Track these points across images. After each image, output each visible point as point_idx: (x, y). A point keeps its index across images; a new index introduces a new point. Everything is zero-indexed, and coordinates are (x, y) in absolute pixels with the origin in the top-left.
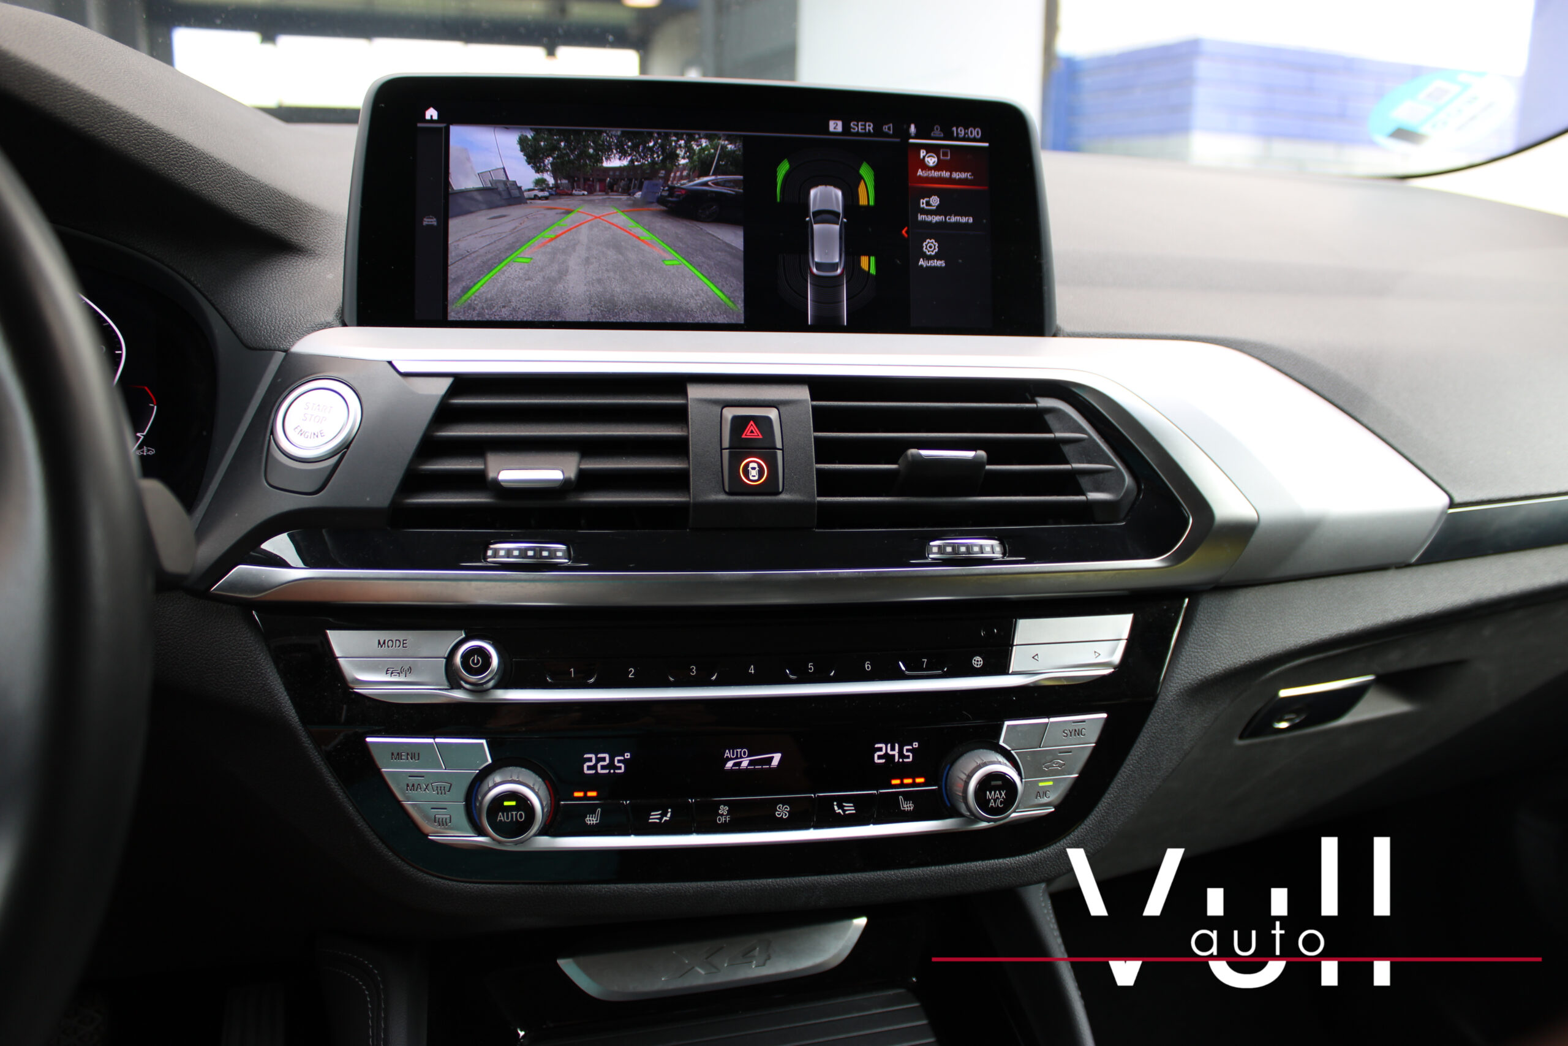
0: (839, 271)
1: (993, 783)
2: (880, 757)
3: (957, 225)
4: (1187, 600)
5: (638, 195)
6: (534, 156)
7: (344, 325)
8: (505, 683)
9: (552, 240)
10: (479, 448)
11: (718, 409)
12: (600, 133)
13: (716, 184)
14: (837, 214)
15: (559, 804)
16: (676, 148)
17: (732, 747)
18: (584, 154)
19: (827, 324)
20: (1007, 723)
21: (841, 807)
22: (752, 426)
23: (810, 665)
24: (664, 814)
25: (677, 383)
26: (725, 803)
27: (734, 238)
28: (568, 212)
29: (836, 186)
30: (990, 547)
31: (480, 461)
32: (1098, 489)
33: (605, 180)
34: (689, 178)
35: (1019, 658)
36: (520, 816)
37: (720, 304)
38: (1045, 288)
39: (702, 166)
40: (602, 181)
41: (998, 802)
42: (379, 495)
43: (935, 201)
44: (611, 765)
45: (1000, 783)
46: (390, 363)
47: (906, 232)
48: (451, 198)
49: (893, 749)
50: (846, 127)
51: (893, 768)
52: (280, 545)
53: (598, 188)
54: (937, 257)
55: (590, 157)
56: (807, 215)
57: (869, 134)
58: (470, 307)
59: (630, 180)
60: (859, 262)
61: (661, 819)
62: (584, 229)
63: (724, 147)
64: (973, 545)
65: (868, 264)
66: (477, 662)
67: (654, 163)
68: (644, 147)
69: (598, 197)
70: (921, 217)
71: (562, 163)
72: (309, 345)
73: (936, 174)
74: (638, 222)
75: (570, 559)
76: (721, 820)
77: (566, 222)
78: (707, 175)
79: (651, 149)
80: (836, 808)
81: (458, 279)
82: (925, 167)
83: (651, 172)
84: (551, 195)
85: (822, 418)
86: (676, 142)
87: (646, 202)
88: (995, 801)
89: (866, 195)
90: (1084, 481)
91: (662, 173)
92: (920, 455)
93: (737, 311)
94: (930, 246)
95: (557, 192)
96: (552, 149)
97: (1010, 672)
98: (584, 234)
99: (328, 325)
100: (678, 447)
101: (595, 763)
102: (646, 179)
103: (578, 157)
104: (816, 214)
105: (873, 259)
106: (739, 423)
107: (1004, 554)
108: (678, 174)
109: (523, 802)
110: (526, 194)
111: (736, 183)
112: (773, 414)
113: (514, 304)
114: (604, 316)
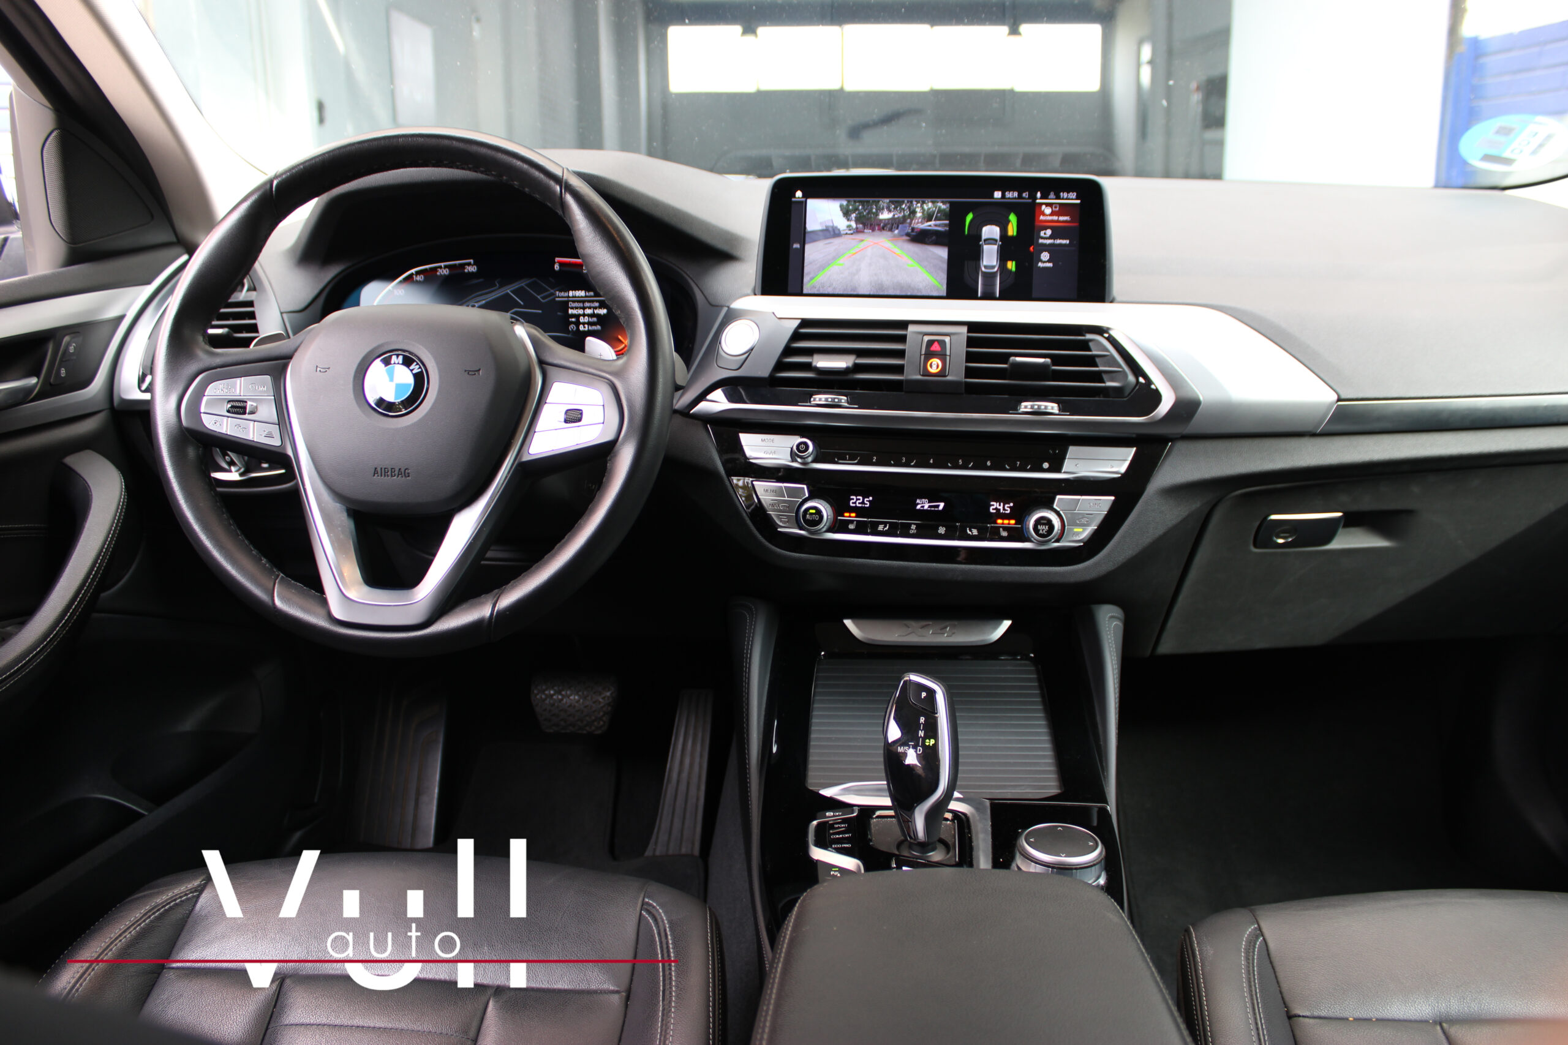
0: (996, 269)
1: (1042, 522)
2: (993, 509)
3: (1060, 245)
4: (1170, 444)
5: (896, 232)
6: (846, 213)
7: (755, 294)
8: (815, 461)
9: (853, 255)
10: (811, 352)
11: (921, 336)
12: (879, 201)
13: (936, 225)
14: (996, 241)
15: (837, 518)
16: (916, 208)
17: (921, 498)
18: (870, 212)
19: (988, 296)
20: (1058, 497)
21: (970, 531)
22: (936, 344)
23: (960, 461)
24: (885, 527)
25: (903, 324)
26: (914, 524)
27: (942, 253)
28: (862, 241)
29: (996, 225)
30: (1052, 407)
31: (811, 357)
32: (1112, 380)
33: (880, 224)
34: (922, 223)
35: (1068, 465)
36: (817, 518)
37: (934, 286)
38: (1107, 277)
39: (929, 217)
40: (879, 225)
41: (1044, 531)
42: (764, 371)
43: (1049, 232)
44: (863, 503)
45: (1045, 522)
46: (773, 313)
47: (1033, 249)
48: (807, 235)
49: (1000, 505)
50: (1003, 196)
51: (999, 515)
52: (718, 395)
53: (877, 228)
54: (1049, 261)
55: (874, 213)
56: (980, 240)
57: (1015, 198)
58: (814, 287)
59: (893, 225)
60: (1006, 265)
61: (883, 529)
62: (869, 249)
63: (940, 207)
64: (1041, 405)
65: (1011, 265)
66: (802, 448)
67: (904, 216)
68: (900, 207)
69: (877, 232)
70: (1041, 241)
71: (860, 217)
72: (737, 305)
73: (1050, 218)
74: (896, 245)
75: (848, 403)
76: (912, 532)
77: (860, 246)
78: (931, 220)
79: (904, 209)
80: (968, 531)
81: (809, 273)
82: (1044, 214)
83: (903, 220)
84: (854, 232)
85: (971, 342)
86: (916, 205)
87: (900, 235)
88: (1043, 530)
89: (1012, 230)
90: (1105, 377)
91: (909, 221)
92: (1015, 360)
93: (943, 290)
94: (1045, 256)
95: (857, 231)
96: (856, 209)
97: (1063, 471)
98: (869, 251)
99: (748, 295)
100: (901, 354)
101: (856, 501)
102: (901, 223)
103: (868, 213)
104: (985, 240)
105: (1014, 263)
106: (930, 343)
107: (1059, 410)
108: (916, 221)
109: (819, 512)
110: (842, 232)
111: (945, 225)
112: (947, 339)
113: (834, 285)
114: (877, 291)
